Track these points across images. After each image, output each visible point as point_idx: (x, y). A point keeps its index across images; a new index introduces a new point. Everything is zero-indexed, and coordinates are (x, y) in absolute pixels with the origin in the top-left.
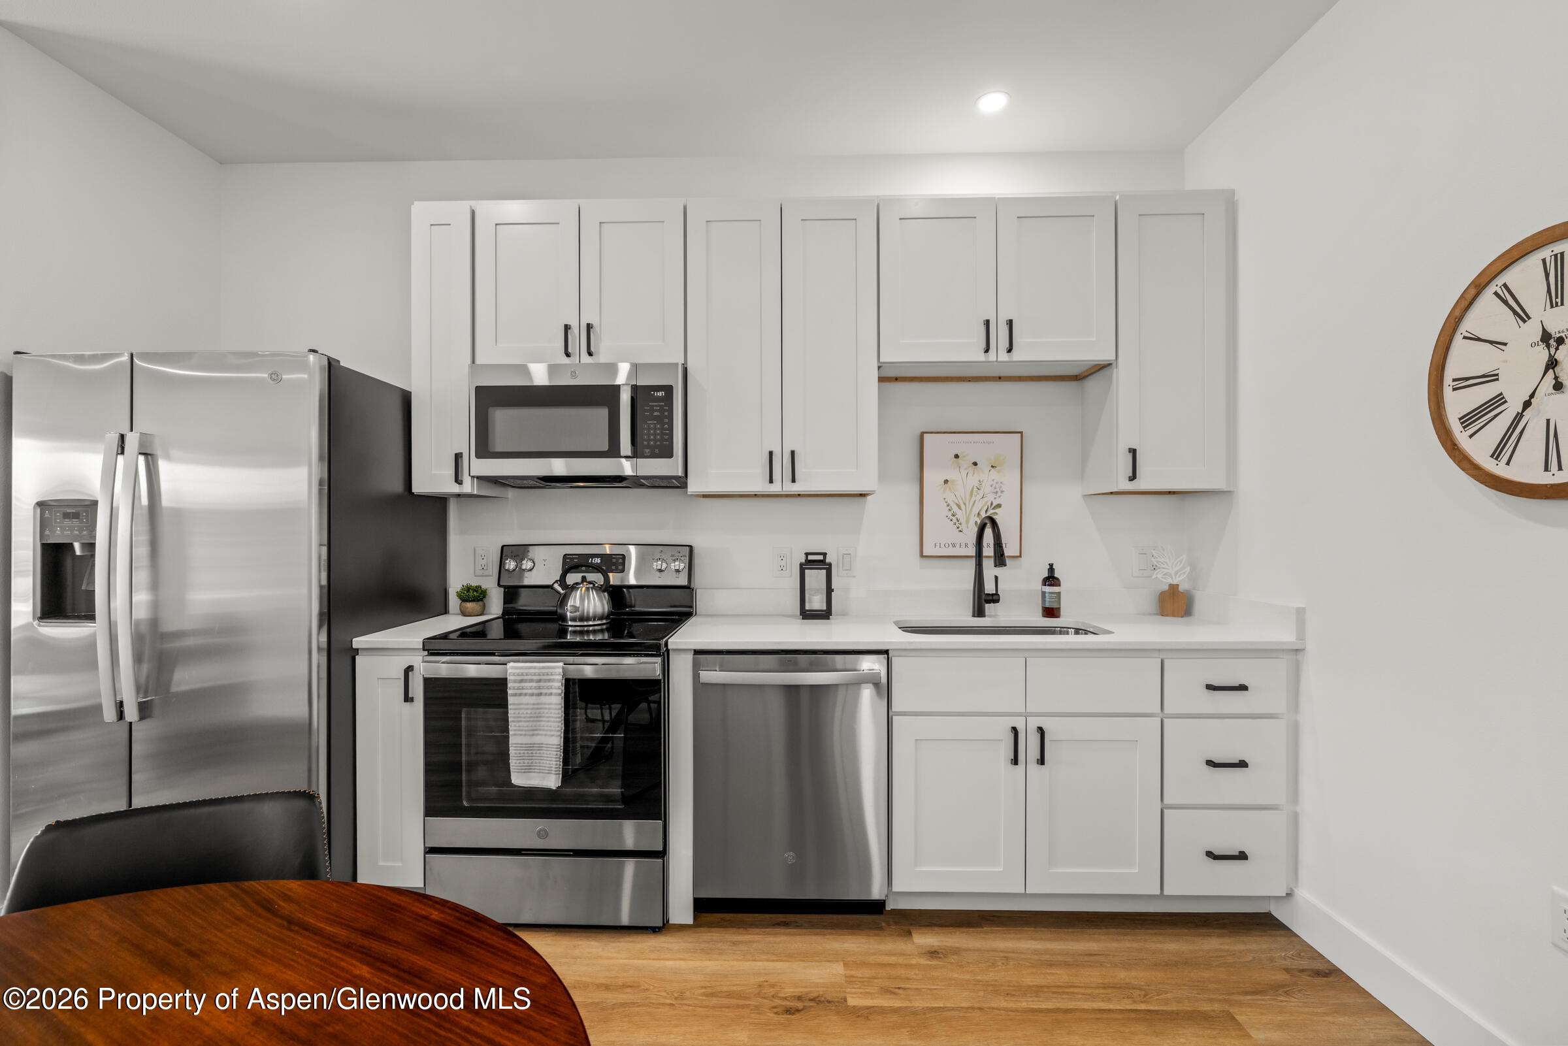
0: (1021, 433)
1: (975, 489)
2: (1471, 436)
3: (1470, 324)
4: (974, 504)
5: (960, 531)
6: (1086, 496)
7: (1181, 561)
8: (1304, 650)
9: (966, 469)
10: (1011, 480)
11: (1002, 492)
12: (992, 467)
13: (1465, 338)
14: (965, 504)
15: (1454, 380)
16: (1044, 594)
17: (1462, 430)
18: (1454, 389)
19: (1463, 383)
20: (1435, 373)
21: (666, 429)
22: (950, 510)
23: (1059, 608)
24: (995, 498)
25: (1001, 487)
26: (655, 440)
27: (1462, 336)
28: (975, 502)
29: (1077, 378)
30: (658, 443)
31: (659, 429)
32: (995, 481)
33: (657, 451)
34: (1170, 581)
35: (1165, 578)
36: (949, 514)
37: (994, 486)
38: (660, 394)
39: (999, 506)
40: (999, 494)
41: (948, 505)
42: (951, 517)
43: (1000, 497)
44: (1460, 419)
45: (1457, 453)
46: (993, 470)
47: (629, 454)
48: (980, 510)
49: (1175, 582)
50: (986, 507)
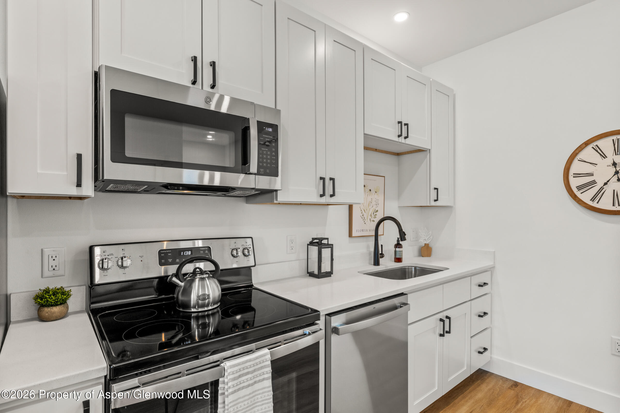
0: (384, 177)
1: (370, 203)
2: (581, 193)
3: (581, 156)
4: (370, 209)
5: (365, 223)
6: (399, 207)
7: (429, 234)
8: (495, 267)
9: (367, 193)
10: (381, 198)
11: (378, 204)
12: (376, 192)
13: (579, 160)
14: (367, 210)
15: (574, 174)
16: (395, 251)
17: (578, 191)
18: (574, 177)
19: (577, 175)
20: (567, 171)
21: (274, 156)
22: (362, 213)
23: (402, 258)
24: (376, 207)
25: (378, 202)
26: (267, 163)
27: (578, 160)
28: (370, 208)
29: (398, 154)
30: (269, 165)
31: (269, 155)
32: (376, 199)
33: (268, 171)
34: (425, 242)
35: (424, 241)
36: (361, 215)
37: (376, 201)
38: (270, 130)
39: (377, 211)
40: (377, 205)
41: (361, 210)
42: (362, 216)
43: (377, 207)
44: (577, 187)
45: (577, 198)
46: (376, 194)
47: (256, 172)
48: (371, 214)
49: (427, 243)
50: (373, 212)
